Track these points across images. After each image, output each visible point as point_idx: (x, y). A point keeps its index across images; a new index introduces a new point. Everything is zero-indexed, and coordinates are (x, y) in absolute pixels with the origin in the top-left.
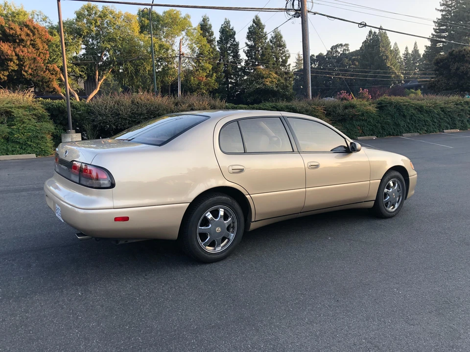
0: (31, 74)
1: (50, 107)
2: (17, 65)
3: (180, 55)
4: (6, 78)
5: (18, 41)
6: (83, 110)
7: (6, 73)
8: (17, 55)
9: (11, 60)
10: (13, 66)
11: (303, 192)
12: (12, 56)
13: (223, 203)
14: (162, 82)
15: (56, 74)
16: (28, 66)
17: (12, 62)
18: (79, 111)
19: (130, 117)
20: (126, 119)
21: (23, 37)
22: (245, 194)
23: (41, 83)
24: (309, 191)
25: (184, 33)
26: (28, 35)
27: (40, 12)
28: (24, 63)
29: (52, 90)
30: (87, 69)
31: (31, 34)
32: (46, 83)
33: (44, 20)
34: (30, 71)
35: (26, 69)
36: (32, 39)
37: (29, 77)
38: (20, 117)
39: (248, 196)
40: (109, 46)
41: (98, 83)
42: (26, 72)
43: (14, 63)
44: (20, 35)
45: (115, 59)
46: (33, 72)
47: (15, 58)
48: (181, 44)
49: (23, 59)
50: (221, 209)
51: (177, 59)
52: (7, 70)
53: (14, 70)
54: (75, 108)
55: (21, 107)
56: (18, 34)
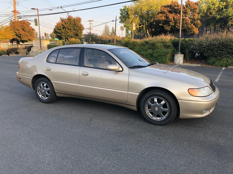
2: (174, 23)
5: (178, 12)
8: (174, 18)
9: (171, 21)
10: (172, 24)
12: (171, 19)
13: (45, 82)
15: (198, 24)
18: (187, 43)
19: (209, 46)
20: (205, 48)
22: (50, 80)
23: (188, 30)
28: (177, 22)
29: (193, 33)
32: (190, 29)
34: (179, 25)
35: (177, 24)
36: (186, 9)
38: (157, 46)
42: (177, 26)
49: (176, 20)
52: (170, 26)
53: (173, 25)
54: (185, 42)
55: (161, 42)
56: (179, 8)
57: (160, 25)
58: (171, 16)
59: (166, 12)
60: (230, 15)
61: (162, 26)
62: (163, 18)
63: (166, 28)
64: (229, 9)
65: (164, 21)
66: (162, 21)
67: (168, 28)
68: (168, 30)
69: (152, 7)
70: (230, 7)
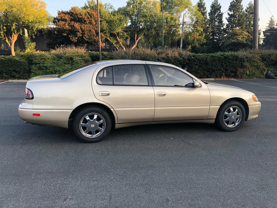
0: (88, 39)
1: (92, 56)
2: (82, 34)
3: (183, 23)
4: (76, 41)
5: (83, 21)
6: (109, 57)
7: (77, 38)
8: (81, 29)
9: (78, 31)
10: (79, 34)
11: (152, 110)
12: (79, 29)
13: (97, 112)
14: (172, 39)
16: (86, 34)
17: (79, 33)
18: (107, 58)
21: (86, 19)
22: (110, 108)
23: (94, 43)
24: (157, 109)
25: (187, 9)
26: (88, 18)
27: (109, 4)
28: (84, 33)
30: (131, 33)
31: (90, 18)
32: (96, 42)
33: (111, 8)
34: (87, 37)
35: (86, 36)
36: (90, 20)
37: (87, 40)
38: (76, 61)
39: (112, 109)
40: (142, 20)
41: (136, 41)
42: (85, 37)
43: (80, 33)
44: (85, 18)
45: (145, 27)
46: (89, 37)
47: (80, 30)
48: (185, 17)
49: (84, 30)
50: (95, 115)
51: (181, 26)
52: (77, 36)
53: (80, 37)
54: (104, 56)
55: (78, 56)
56: (83, 17)
57: (64, 35)
58: (77, 25)
59: (68, 20)
60: (105, 29)
61: (67, 36)
62: (67, 27)
63: (72, 39)
64: (103, 23)
65: (68, 31)
66: (67, 30)
67: (75, 40)
68: (74, 41)
69: (12, 7)
70: (104, 21)
